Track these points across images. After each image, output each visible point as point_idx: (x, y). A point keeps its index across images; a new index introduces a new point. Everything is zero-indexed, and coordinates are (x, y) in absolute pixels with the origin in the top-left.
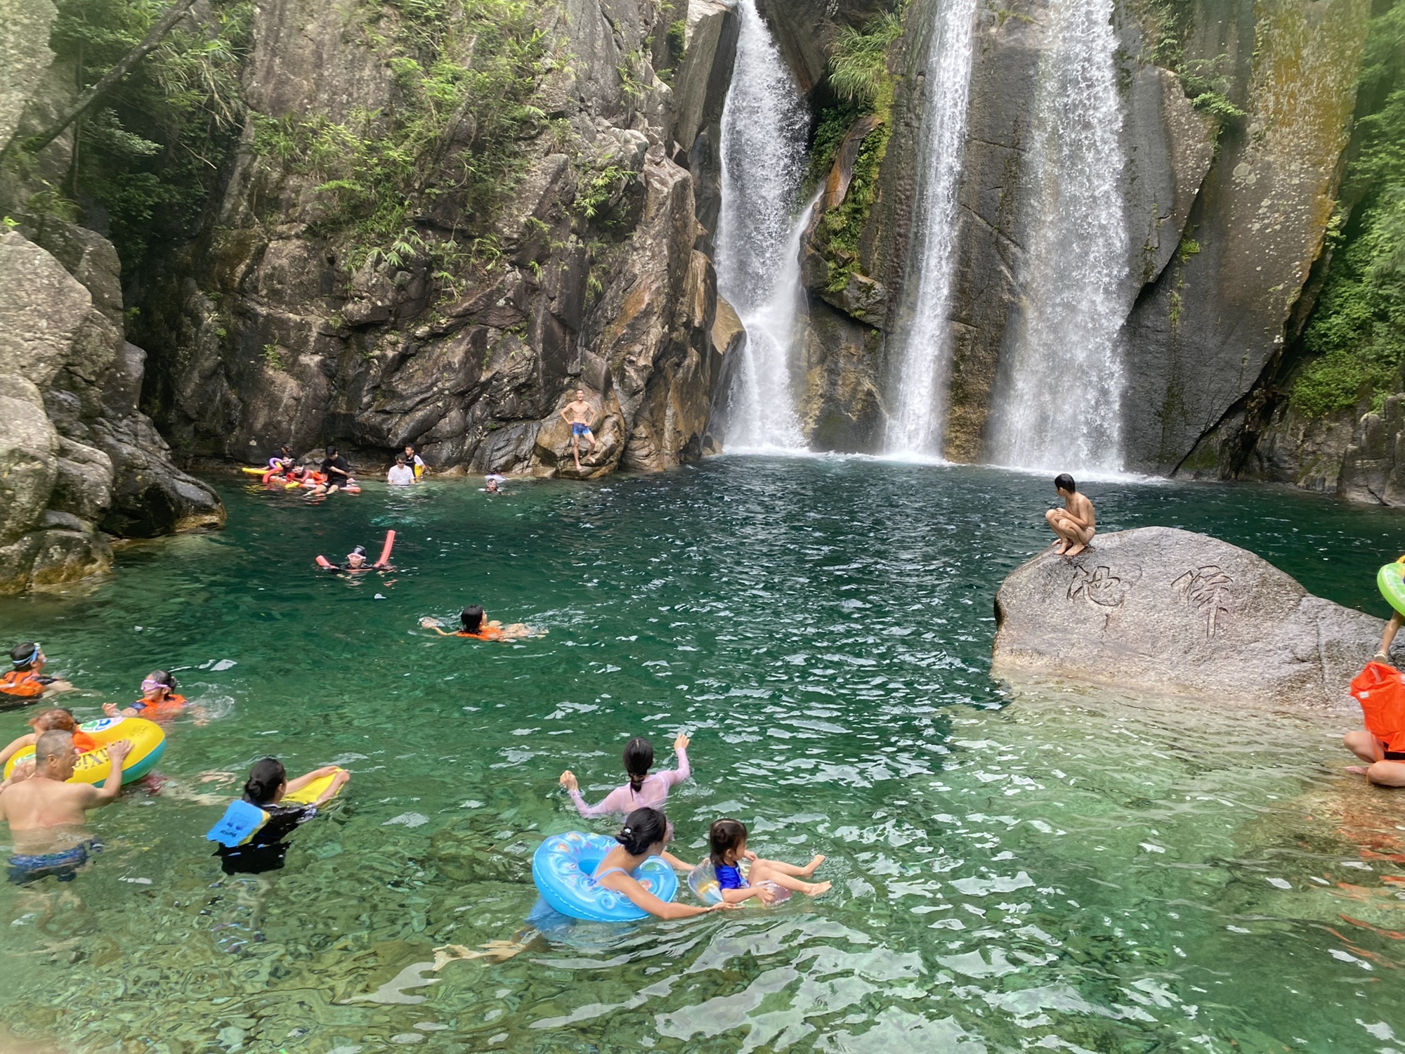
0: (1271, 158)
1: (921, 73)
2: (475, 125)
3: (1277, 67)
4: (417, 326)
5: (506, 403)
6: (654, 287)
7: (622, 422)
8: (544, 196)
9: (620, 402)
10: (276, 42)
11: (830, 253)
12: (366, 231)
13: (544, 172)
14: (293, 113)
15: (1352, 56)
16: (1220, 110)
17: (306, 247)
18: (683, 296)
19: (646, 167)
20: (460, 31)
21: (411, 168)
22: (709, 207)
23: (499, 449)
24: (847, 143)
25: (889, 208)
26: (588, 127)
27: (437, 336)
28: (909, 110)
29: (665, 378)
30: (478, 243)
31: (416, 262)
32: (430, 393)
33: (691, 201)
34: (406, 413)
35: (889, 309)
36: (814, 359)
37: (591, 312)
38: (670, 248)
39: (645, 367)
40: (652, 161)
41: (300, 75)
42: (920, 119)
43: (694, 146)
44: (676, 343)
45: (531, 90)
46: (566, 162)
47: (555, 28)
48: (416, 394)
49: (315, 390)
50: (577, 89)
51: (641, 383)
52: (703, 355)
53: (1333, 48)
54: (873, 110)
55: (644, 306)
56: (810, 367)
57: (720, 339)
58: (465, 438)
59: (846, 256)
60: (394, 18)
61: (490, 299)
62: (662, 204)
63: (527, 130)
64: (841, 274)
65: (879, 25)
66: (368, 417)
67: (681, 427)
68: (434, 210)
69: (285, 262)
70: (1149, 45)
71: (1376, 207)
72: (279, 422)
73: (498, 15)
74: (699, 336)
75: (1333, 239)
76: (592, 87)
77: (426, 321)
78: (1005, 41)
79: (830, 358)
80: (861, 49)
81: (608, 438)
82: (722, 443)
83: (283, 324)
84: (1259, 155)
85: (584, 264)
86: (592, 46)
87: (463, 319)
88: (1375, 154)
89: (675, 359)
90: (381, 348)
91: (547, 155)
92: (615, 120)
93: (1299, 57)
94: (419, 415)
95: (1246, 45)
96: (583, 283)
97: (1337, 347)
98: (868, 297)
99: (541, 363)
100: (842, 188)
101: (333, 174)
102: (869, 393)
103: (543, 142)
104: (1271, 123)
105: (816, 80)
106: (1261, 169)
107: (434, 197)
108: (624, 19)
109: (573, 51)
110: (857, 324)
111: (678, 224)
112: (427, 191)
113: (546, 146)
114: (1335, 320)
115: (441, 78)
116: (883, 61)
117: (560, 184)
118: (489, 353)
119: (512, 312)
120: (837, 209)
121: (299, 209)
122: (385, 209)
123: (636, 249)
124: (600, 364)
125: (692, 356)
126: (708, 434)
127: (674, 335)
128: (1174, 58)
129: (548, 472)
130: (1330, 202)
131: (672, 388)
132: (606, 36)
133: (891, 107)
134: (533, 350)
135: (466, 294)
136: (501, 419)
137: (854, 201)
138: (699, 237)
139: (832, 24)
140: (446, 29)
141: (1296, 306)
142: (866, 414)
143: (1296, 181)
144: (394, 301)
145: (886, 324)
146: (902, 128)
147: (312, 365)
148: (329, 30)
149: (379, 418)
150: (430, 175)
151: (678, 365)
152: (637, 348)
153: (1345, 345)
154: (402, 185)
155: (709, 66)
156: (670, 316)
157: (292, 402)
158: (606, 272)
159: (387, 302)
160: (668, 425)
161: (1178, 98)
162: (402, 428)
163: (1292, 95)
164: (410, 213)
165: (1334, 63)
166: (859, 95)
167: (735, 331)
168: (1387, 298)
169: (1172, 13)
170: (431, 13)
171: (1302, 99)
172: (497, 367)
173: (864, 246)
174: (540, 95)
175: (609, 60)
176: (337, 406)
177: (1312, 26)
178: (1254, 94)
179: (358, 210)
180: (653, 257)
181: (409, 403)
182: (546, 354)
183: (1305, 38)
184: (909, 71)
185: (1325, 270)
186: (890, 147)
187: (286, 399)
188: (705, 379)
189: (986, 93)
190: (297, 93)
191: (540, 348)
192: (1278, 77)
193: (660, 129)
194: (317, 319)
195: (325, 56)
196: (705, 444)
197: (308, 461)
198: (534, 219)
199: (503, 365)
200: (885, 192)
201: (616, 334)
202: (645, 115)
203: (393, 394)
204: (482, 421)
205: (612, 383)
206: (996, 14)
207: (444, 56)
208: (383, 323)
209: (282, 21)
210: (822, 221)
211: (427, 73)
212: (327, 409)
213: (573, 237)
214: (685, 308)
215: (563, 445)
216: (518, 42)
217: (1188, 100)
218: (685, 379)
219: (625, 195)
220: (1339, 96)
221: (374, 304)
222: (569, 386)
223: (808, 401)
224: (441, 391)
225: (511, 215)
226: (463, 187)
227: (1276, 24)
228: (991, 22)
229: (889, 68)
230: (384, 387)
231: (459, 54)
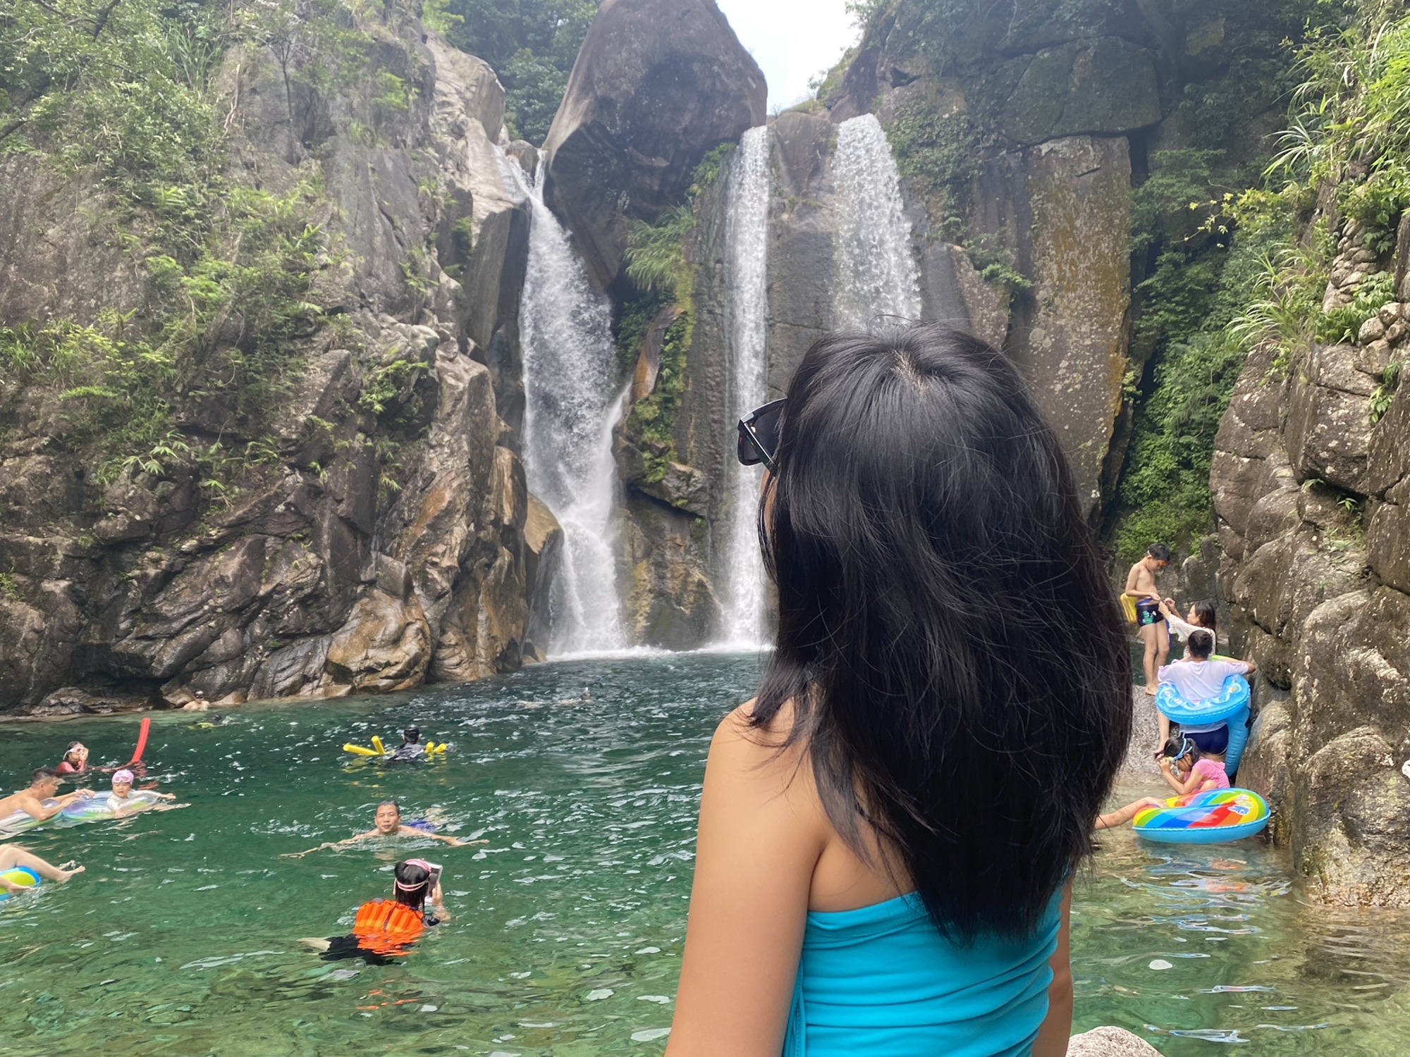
0: (1062, 322)
1: (719, 261)
2: (243, 324)
3: (1055, 238)
4: (184, 539)
5: (289, 619)
6: (455, 485)
7: (427, 629)
8: (325, 394)
9: (424, 607)
10: (12, 248)
11: (644, 443)
12: (121, 440)
13: (324, 369)
14: (32, 321)
15: (1120, 225)
16: (1008, 280)
17: (49, 462)
18: (489, 493)
19: (438, 364)
20: (224, 229)
21: (172, 371)
22: (512, 405)
23: (284, 670)
24: (650, 334)
25: (701, 395)
26: (370, 323)
27: (207, 550)
28: (710, 298)
29: (475, 580)
30: (252, 448)
31: (180, 470)
32: (200, 613)
33: (491, 397)
34: (172, 637)
35: (712, 496)
36: (639, 554)
37: (385, 514)
38: (471, 444)
39: (450, 568)
40: (443, 358)
41: (39, 281)
42: (722, 307)
43: (491, 345)
44: (485, 543)
45: (305, 287)
46: (347, 358)
47: (329, 224)
48: (184, 615)
49: (62, 619)
50: (356, 284)
51: (446, 585)
52: (515, 552)
53: (1102, 217)
54: (675, 300)
55: (445, 504)
56: (636, 561)
57: (534, 538)
58: (243, 660)
59: (661, 445)
60: (148, 218)
61: (268, 504)
62: (458, 400)
63: (303, 329)
64: (659, 464)
65: (672, 217)
66: (128, 645)
67: (496, 632)
68: (199, 414)
69: (22, 480)
70: (934, 223)
71: (1165, 362)
72: (17, 660)
73: (265, 212)
74: (511, 534)
75: (1131, 394)
76: (373, 283)
77: (192, 534)
78: (800, 226)
79: (655, 551)
80: (656, 240)
81: (411, 646)
82: (545, 651)
83: (21, 548)
84: (1051, 320)
85: (375, 464)
86: (371, 242)
87: (236, 531)
88: (1156, 312)
89: (484, 560)
90: (141, 567)
91: (326, 351)
92: (400, 317)
93: (1073, 227)
94: (186, 638)
95: (1023, 219)
96: (374, 484)
97: (1151, 498)
98: (688, 486)
99: (329, 572)
100: (650, 378)
101: (82, 381)
102: (701, 584)
103: (322, 338)
104: (1057, 290)
105: (614, 274)
106: (1055, 332)
107: (199, 400)
108: (404, 215)
109: (349, 246)
110: (682, 514)
111: (478, 419)
112: (191, 394)
113: (325, 343)
114: (1145, 472)
115: (203, 277)
116: (680, 252)
117: (343, 380)
118: (268, 565)
119: (293, 518)
120: (647, 399)
121: (40, 422)
122: (143, 415)
123: (432, 447)
124: (399, 567)
125: (503, 556)
126: (528, 640)
127: (482, 534)
128: (959, 234)
129: (343, 690)
130: (1122, 360)
131: (483, 591)
132: (385, 233)
133: (692, 296)
134: (319, 557)
135: (238, 502)
136: (285, 636)
137: (664, 390)
138: (503, 434)
139: (626, 219)
140: (209, 229)
141: (1106, 461)
142: (699, 607)
143: (1088, 342)
144: (156, 514)
145: (710, 512)
146: (705, 316)
147: (58, 591)
148: (73, 234)
149: (140, 645)
150: (194, 378)
151: (489, 566)
152: (440, 548)
153: (1158, 495)
154: (162, 390)
155: (500, 263)
156: (475, 515)
157: (31, 635)
158: (399, 472)
159: (147, 516)
160: (481, 632)
161: (967, 271)
162: (167, 655)
163: (1073, 263)
164: (172, 419)
165: (1106, 231)
166: (658, 285)
167: (551, 529)
168: (1187, 446)
169: (952, 193)
170: (191, 212)
171: (1082, 266)
172: (278, 579)
173: (680, 436)
174: (316, 291)
175: (390, 256)
176: (89, 636)
177: (1080, 198)
178: (1039, 264)
179: (111, 418)
180: (452, 454)
181: (176, 625)
182: (334, 562)
183: (1076, 210)
184: (707, 260)
185: (1129, 425)
186: (695, 336)
187: (25, 632)
188: (520, 579)
189: (784, 277)
190: (36, 301)
191: (327, 555)
192: (1058, 247)
193: (451, 325)
194: (63, 540)
195: (69, 260)
196: (525, 652)
197: (53, 702)
198: (314, 418)
199: (285, 576)
200: (695, 380)
201: (414, 535)
202: (433, 311)
203: (158, 617)
204: (262, 639)
205: (413, 588)
206: (786, 201)
207: (206, 254)
208: (143, 539)
209: (18, 227)
210: (633, 412)
211: (188, 273)
212: (77, 640)
213: (360, 436)
214: (493, 506)
215: (359, 658)
216: (289, 239)
217: (978, 273)
218: (497, 581)
219: (416, 391)
220: (1115, 261)
221: (132, 518)
222: (363, 594)
223: (636, 598)
224: (213, 610)
225: (288, 415)
226: (232, 387)
227: (1048, 198)
228: (782, 208)
229: (686, 257)
230: (145, 610)
231: (223, 253)
